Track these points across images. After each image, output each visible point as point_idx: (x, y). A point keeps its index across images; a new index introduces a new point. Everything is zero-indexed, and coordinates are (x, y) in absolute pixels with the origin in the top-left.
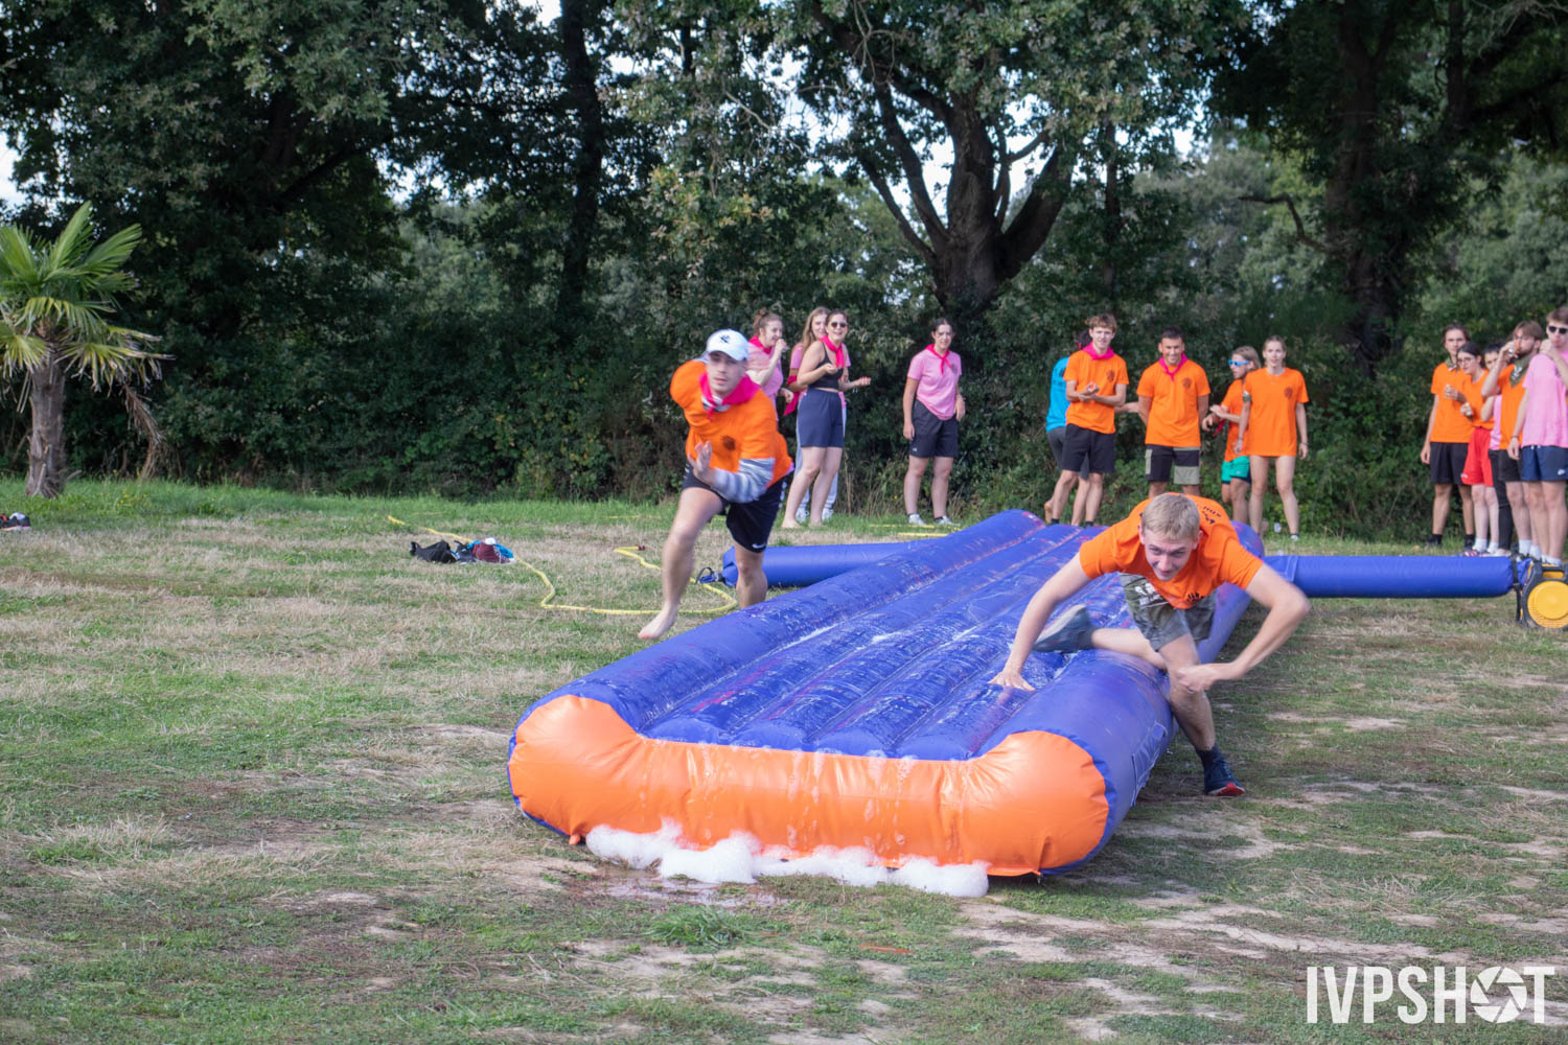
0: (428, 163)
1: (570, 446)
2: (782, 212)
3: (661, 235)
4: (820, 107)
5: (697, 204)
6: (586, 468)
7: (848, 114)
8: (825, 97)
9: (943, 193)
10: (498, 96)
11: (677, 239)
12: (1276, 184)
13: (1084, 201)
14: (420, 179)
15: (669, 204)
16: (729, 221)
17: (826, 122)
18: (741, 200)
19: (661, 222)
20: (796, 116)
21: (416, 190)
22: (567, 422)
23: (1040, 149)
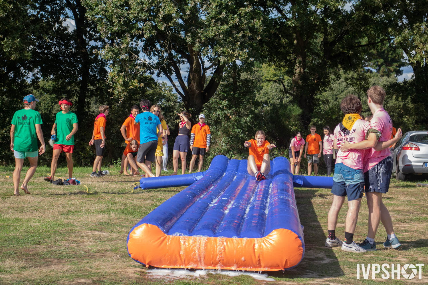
0: (36, 71)
1: (82, 152)
2: (142, 85)
3: (111, 91)
4: (149, 55)
5: (123, 82)
6: (87, 158)
7: (156, 57)
8: (150, 52)
9: (187, 79)
10: (57, 52)
11: (116, 92)
12: (264, 77)
13: (227, 81)
14: (34, 75)
15: (114, 82)
16: (131, 87)
17: (151, 58)
18: (134, 81)
19: (112, 87)
20: (142, 58)
21: (33, 78)
22: (81, 145)
23: (214, 67)
